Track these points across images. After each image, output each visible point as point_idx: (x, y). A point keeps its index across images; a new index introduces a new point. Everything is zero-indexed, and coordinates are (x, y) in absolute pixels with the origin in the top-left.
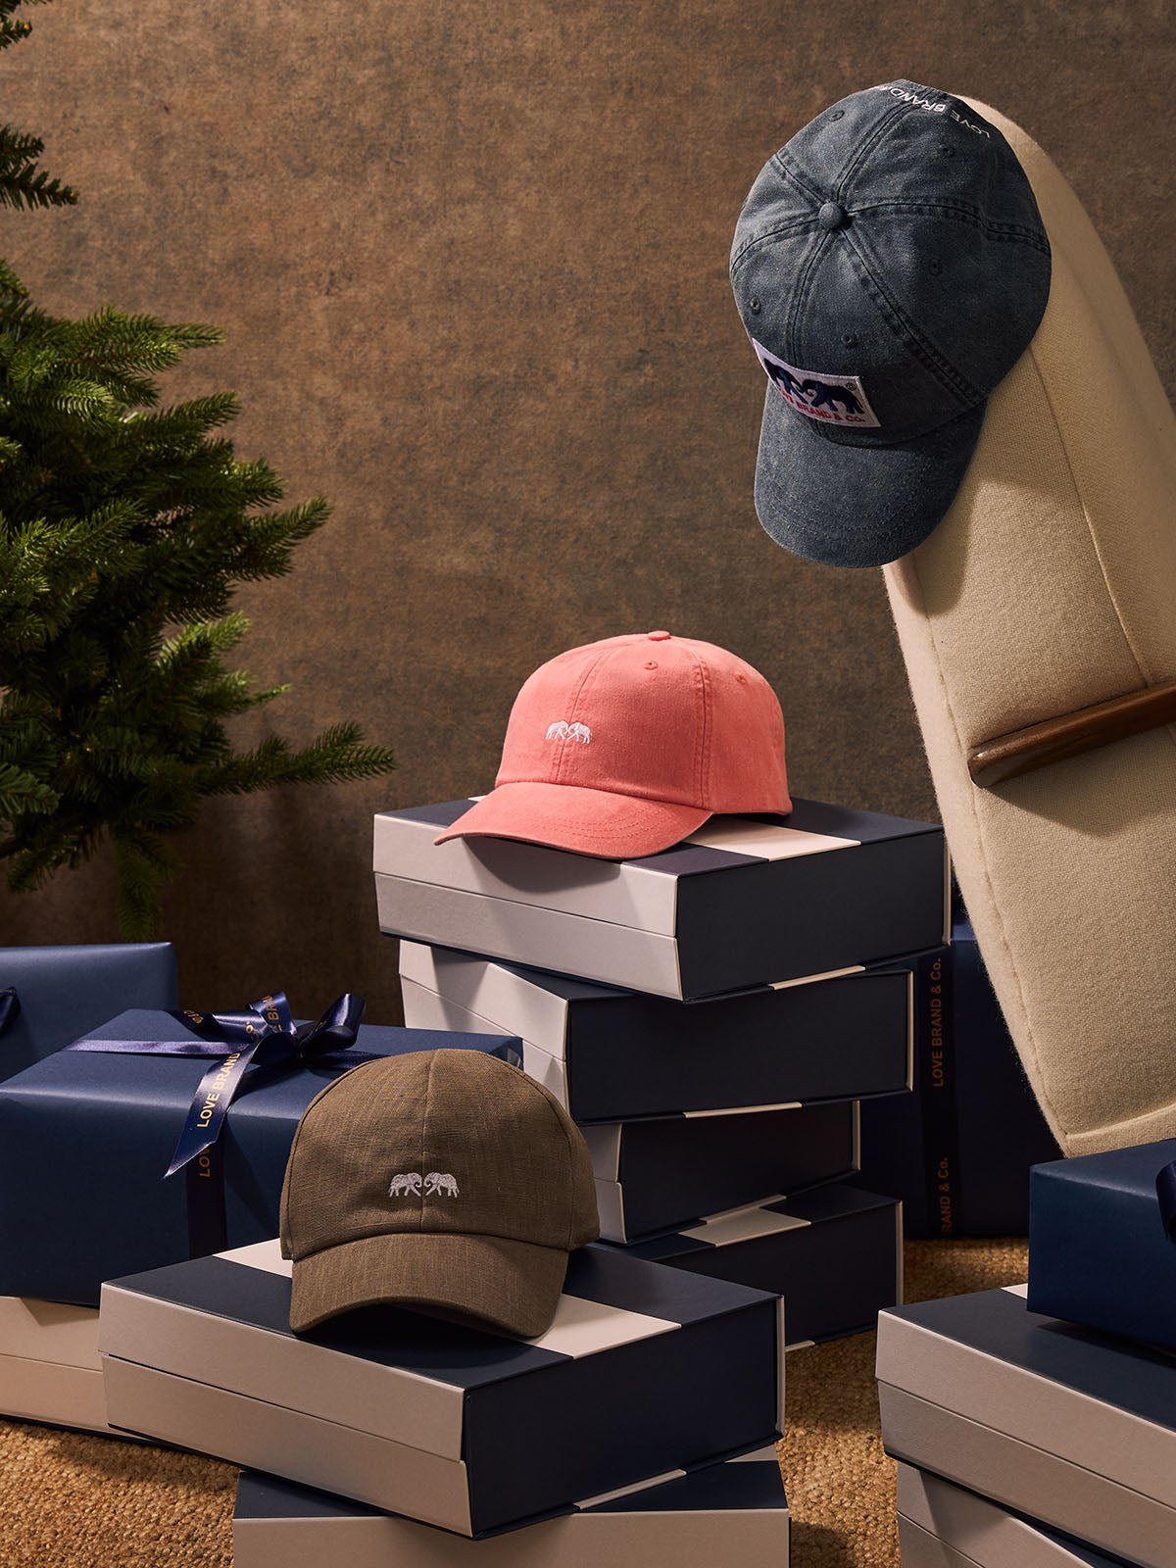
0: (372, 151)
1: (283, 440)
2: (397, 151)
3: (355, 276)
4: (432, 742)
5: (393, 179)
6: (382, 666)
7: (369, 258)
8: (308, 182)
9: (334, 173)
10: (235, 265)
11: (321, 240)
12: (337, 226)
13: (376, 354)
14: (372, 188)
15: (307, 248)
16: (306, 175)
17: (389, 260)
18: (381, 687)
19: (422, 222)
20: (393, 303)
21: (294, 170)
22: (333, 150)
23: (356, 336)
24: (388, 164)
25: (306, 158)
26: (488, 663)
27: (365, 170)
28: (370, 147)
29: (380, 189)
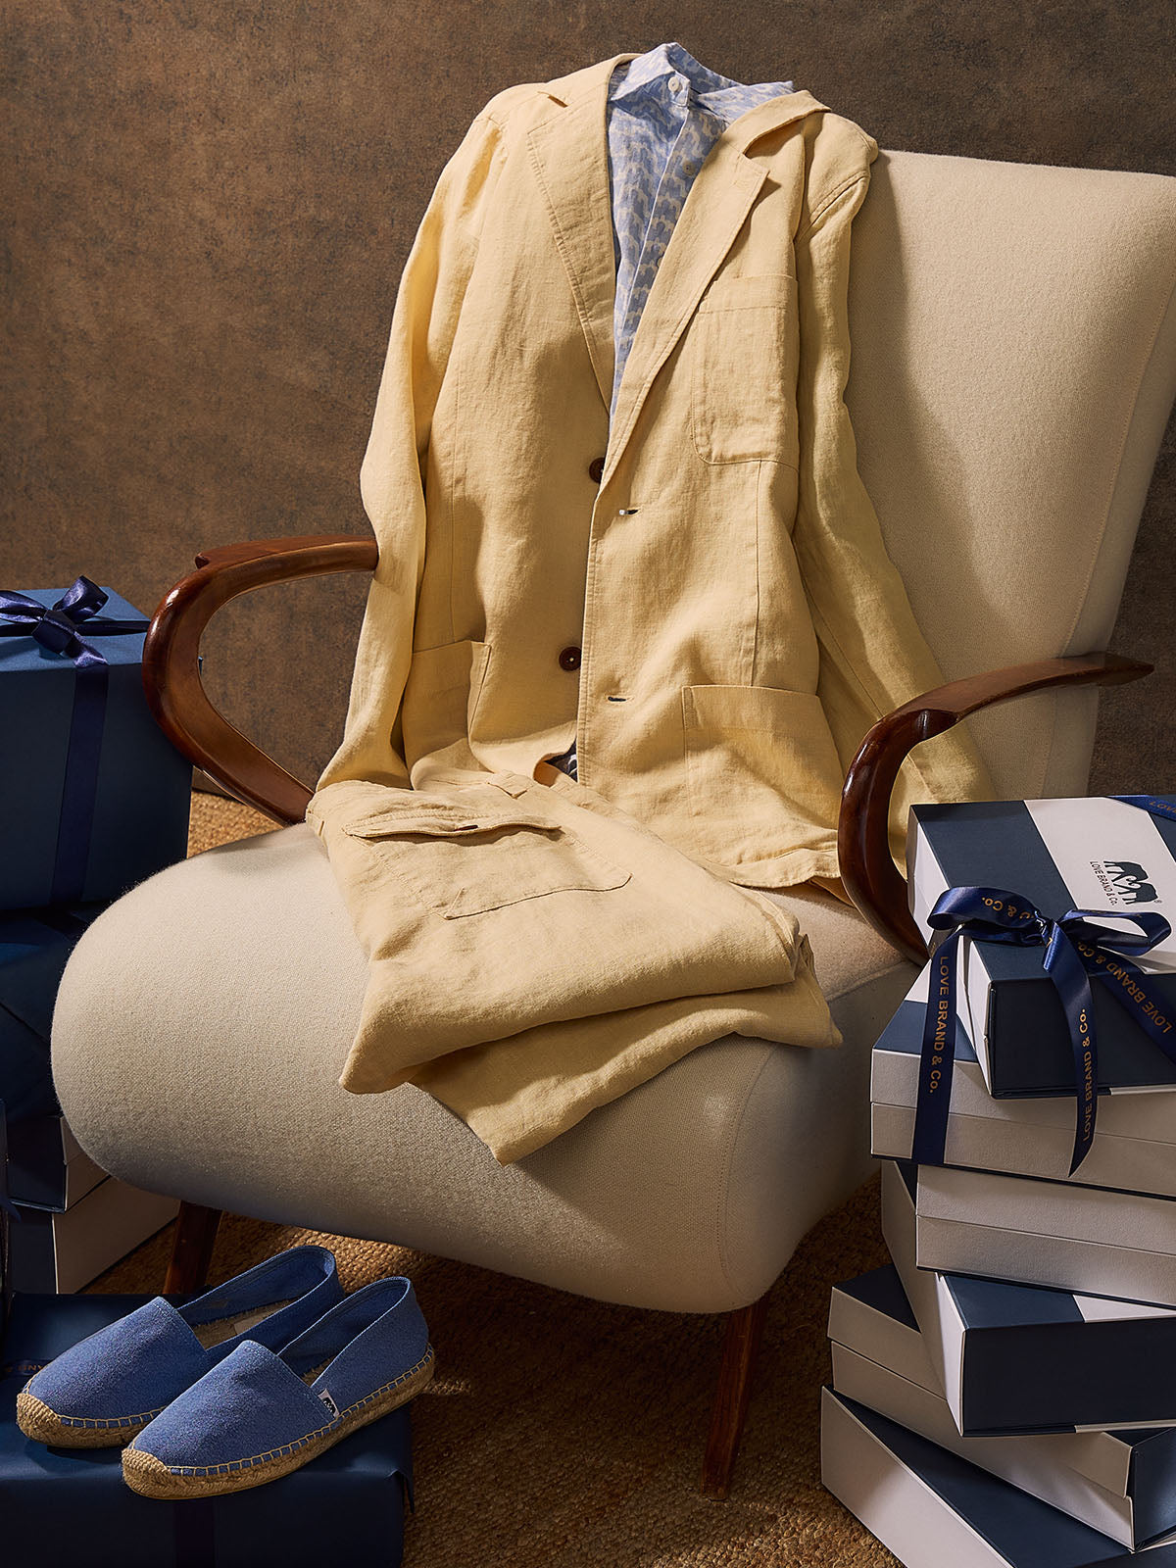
0: (240, 15)
1: (172, 250)
2: (258, 19)
3: (226, 120)
4: (281, 522)
5: (255, 41)
6: (244, 453)
7: (237, 106)
8: (193, 34)
9: (211, 30)
10: (137, 95)
11: (201, 85)
12: (213, 75)
13: (241, 190)
14: (239, 46)
15: (191, 89)
16: (191, 28)
17: (251, 111)
18: (244, 470)
19: (277, 82)
20: (255, 148)
21: (181, 22)
22: (211, 10)
23: (227, 171)
24: (252, 28)
25: (190, 13)
26: (323, 464)
27: (234, 31)
28: (238, 12)
29: (245, 48)
